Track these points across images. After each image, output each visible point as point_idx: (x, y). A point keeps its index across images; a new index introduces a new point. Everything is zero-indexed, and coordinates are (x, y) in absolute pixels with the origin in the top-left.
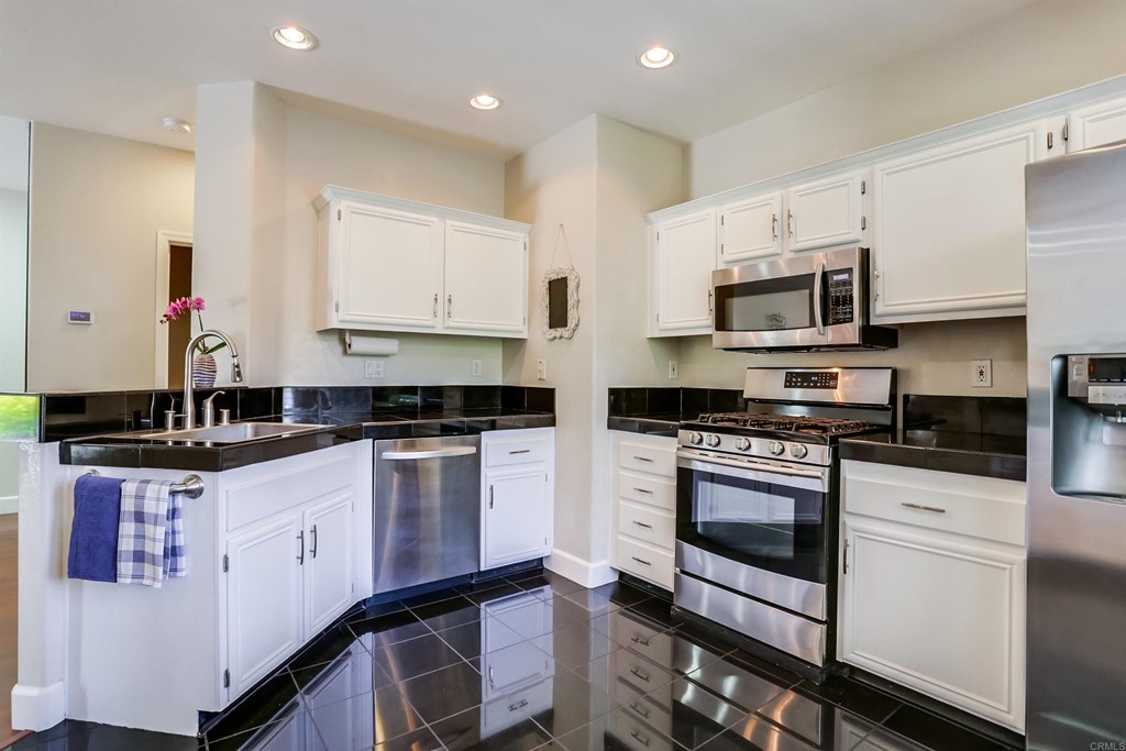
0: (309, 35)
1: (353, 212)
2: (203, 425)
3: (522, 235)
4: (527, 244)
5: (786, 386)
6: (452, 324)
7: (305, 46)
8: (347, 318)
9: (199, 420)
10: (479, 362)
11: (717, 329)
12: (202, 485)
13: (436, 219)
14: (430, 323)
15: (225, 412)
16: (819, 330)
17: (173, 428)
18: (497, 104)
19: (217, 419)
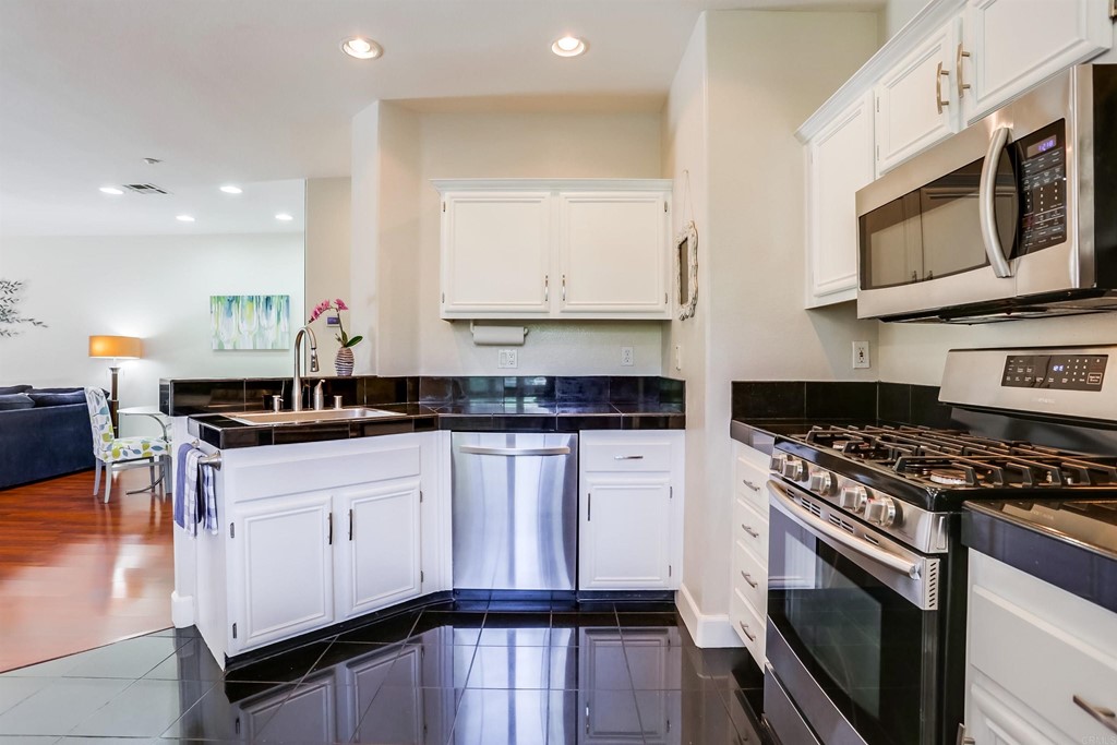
0: (375, 44)
1: (457, 202)
2: (313, 407)
3: (661, 194)
4: (669, 204)
5: (1004, 383)
6: (567, 308)
7: (372, 54)
8: (451, 308)
9: (308, 403)
10: (631, 349)
11: (864, 287)
12: (220, 460)
13: (548, 194)
14: (542, 308)
15: (338, 399)
16: (997, 270)
17: (280, 410)
18: (582, 47)
19: (328, 403)
